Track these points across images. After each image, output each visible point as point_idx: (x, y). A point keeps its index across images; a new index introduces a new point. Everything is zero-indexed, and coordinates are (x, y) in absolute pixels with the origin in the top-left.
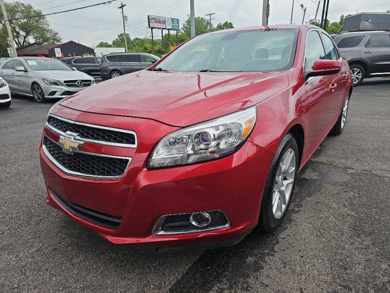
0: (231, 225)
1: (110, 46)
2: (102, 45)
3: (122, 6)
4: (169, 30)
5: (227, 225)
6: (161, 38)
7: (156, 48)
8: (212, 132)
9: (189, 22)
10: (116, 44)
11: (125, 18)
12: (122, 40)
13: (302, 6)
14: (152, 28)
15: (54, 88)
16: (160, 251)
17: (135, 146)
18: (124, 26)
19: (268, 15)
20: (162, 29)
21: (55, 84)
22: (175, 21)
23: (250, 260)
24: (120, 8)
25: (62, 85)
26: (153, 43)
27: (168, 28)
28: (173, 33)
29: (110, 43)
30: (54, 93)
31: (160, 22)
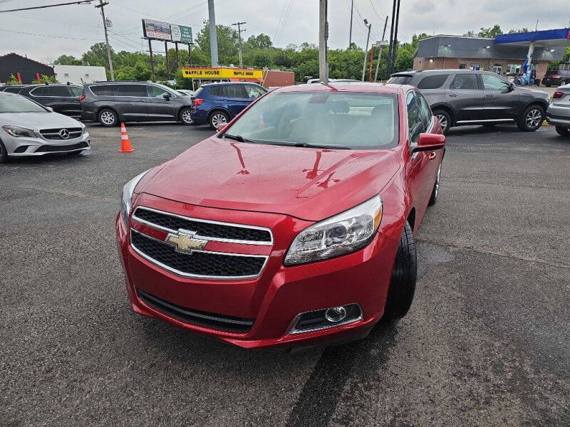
0: (364, 317)
1: (79, 63)
2: (64, 61)
3: (102, 5)
4: (176, 42)
5: (360, 318)
6: (164, 55)
7: (157, 69)
8: (347, 225)
9: (207, 31)
10: (89, 60)
11: (107, 23)
12: (99, 55)
13: (366, 22)
14: (150, 39)
15: (23, 141)
16: (293, 351)
17: (271, 243)
18: (106, 35)
19: (326, 37)
20: (166, 41)
21: (25, 134)
22: (186, 30)
23: (374, 352)
24: (98, 7)
25: (36, 135)
26: (152, 60)
27: (174, 40)
28: (182, 47)
29: (79, 57)
30: (24, 148)
31: (161, 30)
